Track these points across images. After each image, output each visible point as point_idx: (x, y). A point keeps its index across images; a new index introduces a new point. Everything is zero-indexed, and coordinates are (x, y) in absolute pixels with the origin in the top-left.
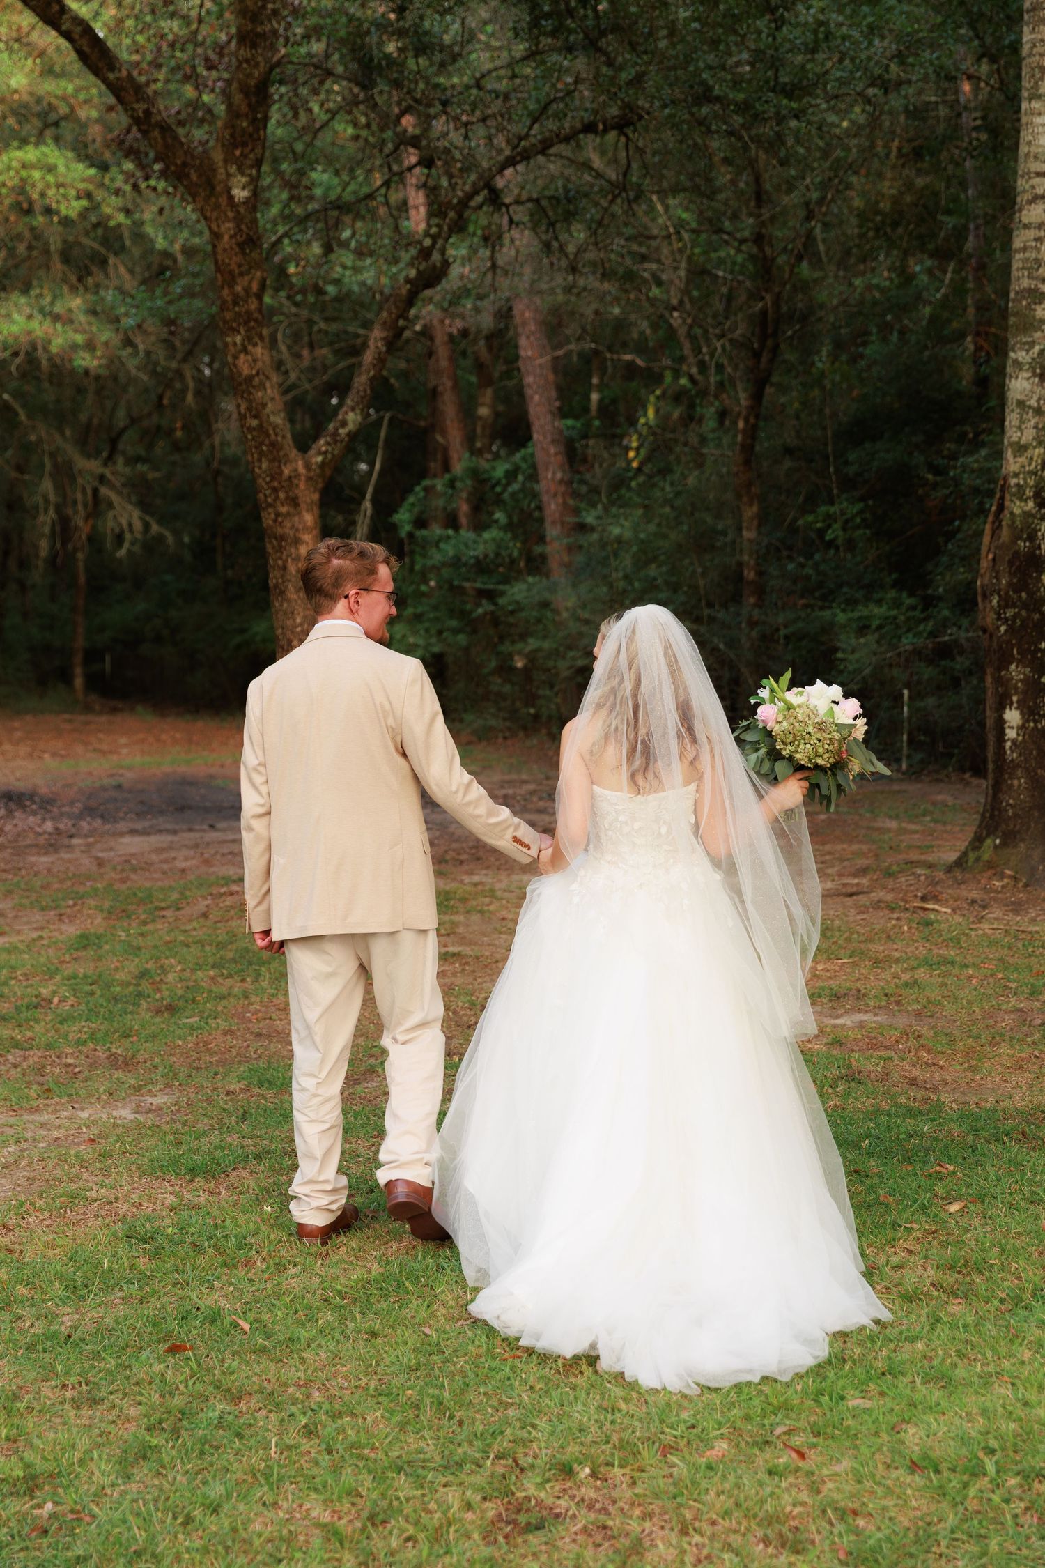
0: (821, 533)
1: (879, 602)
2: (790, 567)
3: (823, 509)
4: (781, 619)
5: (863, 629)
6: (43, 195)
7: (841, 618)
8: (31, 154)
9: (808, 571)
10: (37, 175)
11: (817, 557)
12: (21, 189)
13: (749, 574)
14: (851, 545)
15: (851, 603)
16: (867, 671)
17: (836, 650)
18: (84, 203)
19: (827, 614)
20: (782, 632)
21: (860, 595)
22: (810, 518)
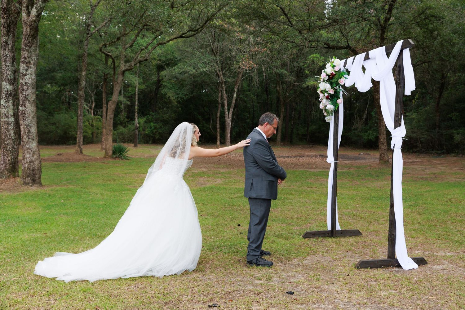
0: (452, 118)
1: (461, 129)
2: (445, 123)
3: (452, 114)
4: (444, 132)
5: (458, 134)
6: (316, 62)
7: (455, 132)
8: (315, 55)
9: (448, 124)
10: (315, 59)
11: (450, 122)
12: (313, 61)
13: (437, 124)
14: (456, 120)
15: (457, 129)
16: (459, 140)
17: (454, 137)
18: (323, 63)
19: (452, 131)
20: (444, 134)
21: (458, 128)
22: (449, 115)
